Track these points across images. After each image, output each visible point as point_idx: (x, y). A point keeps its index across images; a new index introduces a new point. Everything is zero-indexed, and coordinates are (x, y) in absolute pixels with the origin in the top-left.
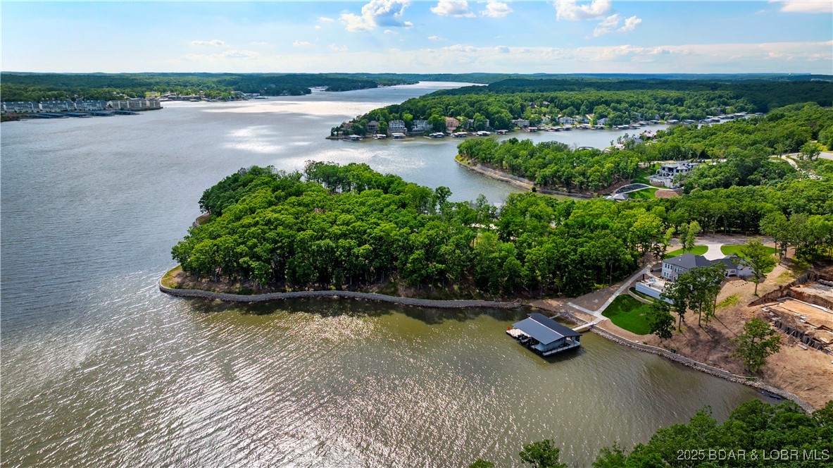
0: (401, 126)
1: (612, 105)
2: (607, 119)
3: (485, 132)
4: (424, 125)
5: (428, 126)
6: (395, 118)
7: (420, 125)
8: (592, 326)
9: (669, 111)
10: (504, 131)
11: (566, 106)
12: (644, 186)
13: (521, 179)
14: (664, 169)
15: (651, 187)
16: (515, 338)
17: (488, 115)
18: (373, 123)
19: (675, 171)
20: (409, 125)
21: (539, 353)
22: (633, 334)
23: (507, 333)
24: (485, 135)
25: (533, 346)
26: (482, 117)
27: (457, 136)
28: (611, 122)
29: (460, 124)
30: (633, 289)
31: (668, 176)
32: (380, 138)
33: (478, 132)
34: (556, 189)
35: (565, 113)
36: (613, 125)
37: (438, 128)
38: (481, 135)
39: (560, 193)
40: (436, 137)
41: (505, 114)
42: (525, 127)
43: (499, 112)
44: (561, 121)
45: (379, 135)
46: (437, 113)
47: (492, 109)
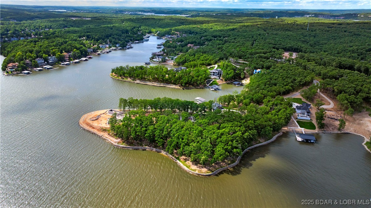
4: (53, 59)
5: (56, 59)
8: (304, 131)
12: (212, 80)
18: (27, 62)
19: (215, 73)
20: (46, 61)
22: (313, 130)
24: (86, 60)
25: (309, 142)
26: (78, 51)
27: (76, 63)
28: (122, 46)
29: (69, 55)
30: (297, 119)
31: (214, 75)
32: (40, 70)
33: (82, 59)
34: (188, 87)
35: (99, 43)
36: (124, 47)
37: (61, 59)
38: (85, 61)
39: (191, 88)
40: (66, 65)
41: (84, 48)
42: (92, 52)
43: (81, 47)
44: (101, 46)
45: (38, 68)
46: (58, 52)
47: (78, 46)
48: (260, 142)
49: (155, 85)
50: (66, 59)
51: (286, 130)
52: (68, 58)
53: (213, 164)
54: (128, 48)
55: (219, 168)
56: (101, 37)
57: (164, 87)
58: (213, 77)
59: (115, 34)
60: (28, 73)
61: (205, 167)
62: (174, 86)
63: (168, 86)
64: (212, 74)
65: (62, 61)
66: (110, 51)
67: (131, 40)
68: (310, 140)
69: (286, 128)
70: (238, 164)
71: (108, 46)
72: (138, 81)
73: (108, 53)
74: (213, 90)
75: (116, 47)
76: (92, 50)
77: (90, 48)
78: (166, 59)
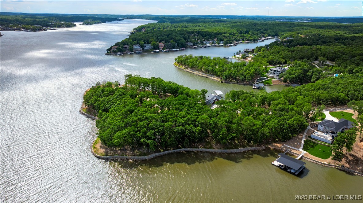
0: (139, 47)
1: (223, 34)
2: (224, 41)
3: (177, 49)
4: (149, 47)
5: (151, 47)
6: (136, 44)
7: (148, 47)
8: (302, 156)
9: (245, 37)
10: (184, 48)
11: (206, 36)
12: (266, 79)
13: (213, 76)
14: (272, 70)
15: (269, 79)
16: (277, 166)
17: (176, 41)
18: (126, 46)
19: (277, 71)
20: (142, 47)
21: (294, 174)
22: (321, 159)
23: (272, 164)
24: (177, 51)
25: (289, 170)
26: (174, 42)
27: (165, 52)
29: (165, 45)
30: (309, 137)
31: (274, 73)
32: (131, 54)
33: (174, 49)
34: (231, 81)
35: (205, 39)
36: (226, 44)
37: (156, 47)
38: (175, 51)
39: (233, 82)
40: (156, 52)
41: (183, 40)
42: (191, 45)
43: (181, 40)
44: (204, 42)
45: (130, 52)
46: (155, 41)
47: (177, 38)
48: (211, 147)
49: (200, 74)
50: (161, 48)
51: (278, 146)
52: (163, 48)
53: (118, 149)
54: (231, 46)
55: (119, 155)
57: (207, 77)
58: (270, 76)
61: (106, 149)
62: (216, 78)
63: (210, 77)
64: (273, 72)
66: (209, 47)
67: (243, 40)
68: (291, 169)
69: (279, 145)
70: (146, 160)
71: (212, 42)
72: (189, 70)
73: (205, 47)
74: (255, 88)
75: (219, 44)
76: (192, 44)
77: (191, 42)
78: (247, 55)
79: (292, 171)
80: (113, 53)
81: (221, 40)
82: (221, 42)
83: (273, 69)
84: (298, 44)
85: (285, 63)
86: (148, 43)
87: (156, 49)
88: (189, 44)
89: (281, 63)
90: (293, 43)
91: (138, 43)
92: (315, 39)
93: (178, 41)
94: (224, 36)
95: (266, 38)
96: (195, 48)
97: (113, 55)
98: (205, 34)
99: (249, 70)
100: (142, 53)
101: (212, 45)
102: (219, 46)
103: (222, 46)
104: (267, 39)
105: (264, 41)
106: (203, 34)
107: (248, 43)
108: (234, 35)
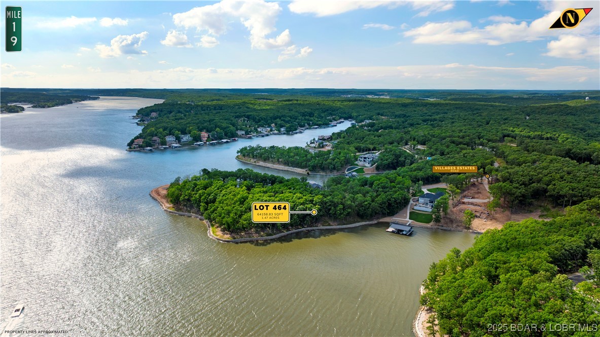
0: (173, 139)
1: (282, 118)
2: (285, 128)
3: (226, 140)
4: (187, 138)
5: (190, 138)
6: (168, 135)
7: (186, 138)
8: (411, 224)
9: (311, 121)
10: (236, 139)
11: (259, 121)
12: (357, 167)
13: (295, 168)
15: (360, 167)
16: (391, 232)
17: (223, 129)
18: (155, 138)
19: (367, 159)
20: (178, 139)
21: (406, 235)
22: (425, 224)
23: (387, 231)
24: (227, 142)
25: (401, 233)
26: (222, 131)
27: (212, 144)
28: (288, 130)
29: (208, 136)
30: (413, 209)
31: (365, 161)
32: (165, 148)
33: (222, 140)
34: (318, 172)
35: (260, 125)
36: (290, 131)
37: (197, 138)
38: (225, 142)
39: (321, 174)
40: (199, 145)
41: (232, 128)
42: (243, 135)
43: (228, 127)
44: (259, 130)
45: (164, 146)
46: (195, 130)
47: (224, 125)
48: (329, 225)
50: (203, 139)
51: (386, 220)
52: (206, 139)
53: (242, 234)
54: (296, 133)
55: (246, 238)
56: (265, 119)
58: (361, 164)
59: (288, 116)
60: (151, 150)
61: (230, 234)
62: (299, 171)
63: (292, 170)
64: (363, 159)
65: (197, 141)
66: (267, 135)
67: (309, 124)
68: (403, 231)
70: (274, 239)
71: (269, 129)
73: (263, 136)
74: (348, 177)
75: (279, 131)
76: (244, 132)
77: (241, 129)
78: (325, 144)
79: (404, 233)
80: (139, 149)
81: (282, 126)
82: (282, 129)
83: (363, 156)
84: (382, 128)
85: (374, 149)
86: (184, 132)
87: (198, 141)
88: (240, 133)
89: (369, 150)
90: (376, 127)
91: (170, 134)
92: (400, 121)
93: (225, 129)
94: (284, 121)
95: (338, 121)
96: (250, 138)
97: (139, 151)
98: (257, 118)
99: (338, 159)
100: (180, 147)
101: (271, 133)
102: (280, 133)
103: (284, 134)
104: (340, 123)
105: (336, 126)
106: (256, 119)
107: (316, 128)
108: (296, 119)
